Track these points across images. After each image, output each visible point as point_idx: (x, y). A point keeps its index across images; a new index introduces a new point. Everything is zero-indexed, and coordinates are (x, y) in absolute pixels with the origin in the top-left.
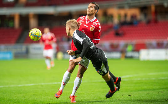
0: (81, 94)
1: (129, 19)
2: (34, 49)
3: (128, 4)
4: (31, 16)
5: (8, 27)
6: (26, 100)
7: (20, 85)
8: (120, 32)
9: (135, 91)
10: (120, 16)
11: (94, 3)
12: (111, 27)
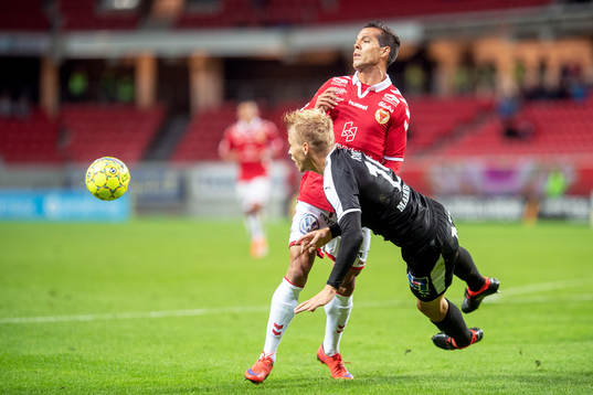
0: (377, 348)
1: (552, 79)
2: (209, 181)
3: (550, 22)
4: (198, 64)
5: (113, 100)
6: (176, 366)
7: (154, 314)
8: (523, 125)
9: (575, 340)
10: (520, 66)
11: (373, 26)
12: (488, 109)
